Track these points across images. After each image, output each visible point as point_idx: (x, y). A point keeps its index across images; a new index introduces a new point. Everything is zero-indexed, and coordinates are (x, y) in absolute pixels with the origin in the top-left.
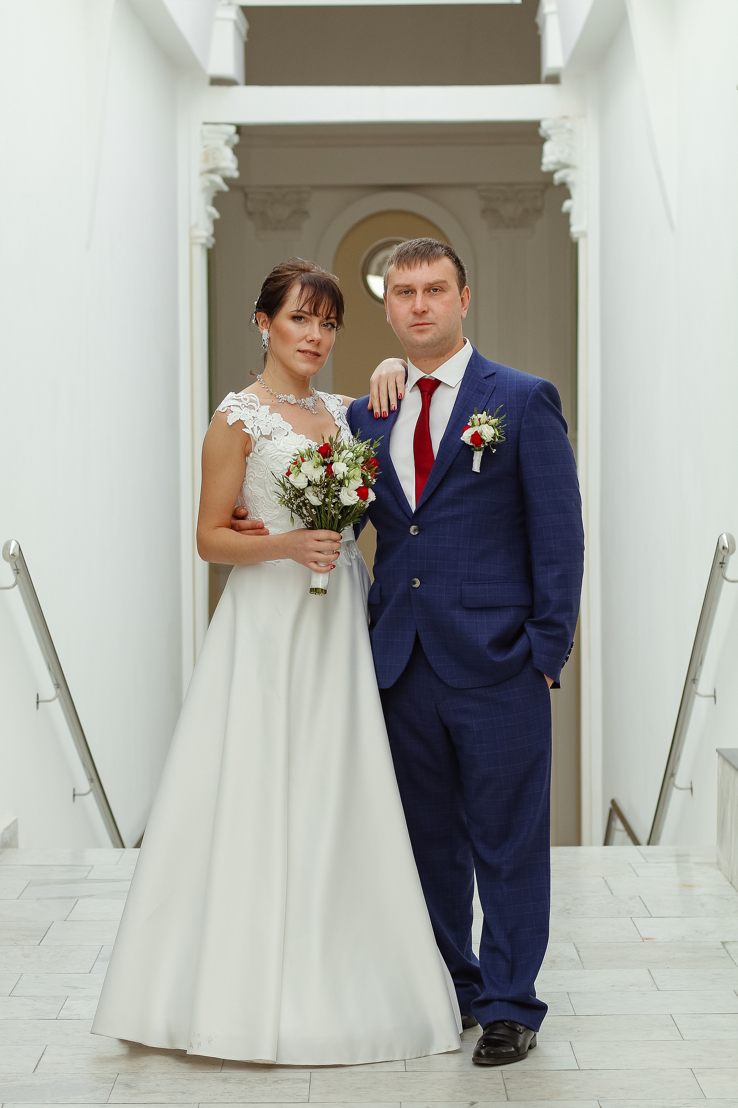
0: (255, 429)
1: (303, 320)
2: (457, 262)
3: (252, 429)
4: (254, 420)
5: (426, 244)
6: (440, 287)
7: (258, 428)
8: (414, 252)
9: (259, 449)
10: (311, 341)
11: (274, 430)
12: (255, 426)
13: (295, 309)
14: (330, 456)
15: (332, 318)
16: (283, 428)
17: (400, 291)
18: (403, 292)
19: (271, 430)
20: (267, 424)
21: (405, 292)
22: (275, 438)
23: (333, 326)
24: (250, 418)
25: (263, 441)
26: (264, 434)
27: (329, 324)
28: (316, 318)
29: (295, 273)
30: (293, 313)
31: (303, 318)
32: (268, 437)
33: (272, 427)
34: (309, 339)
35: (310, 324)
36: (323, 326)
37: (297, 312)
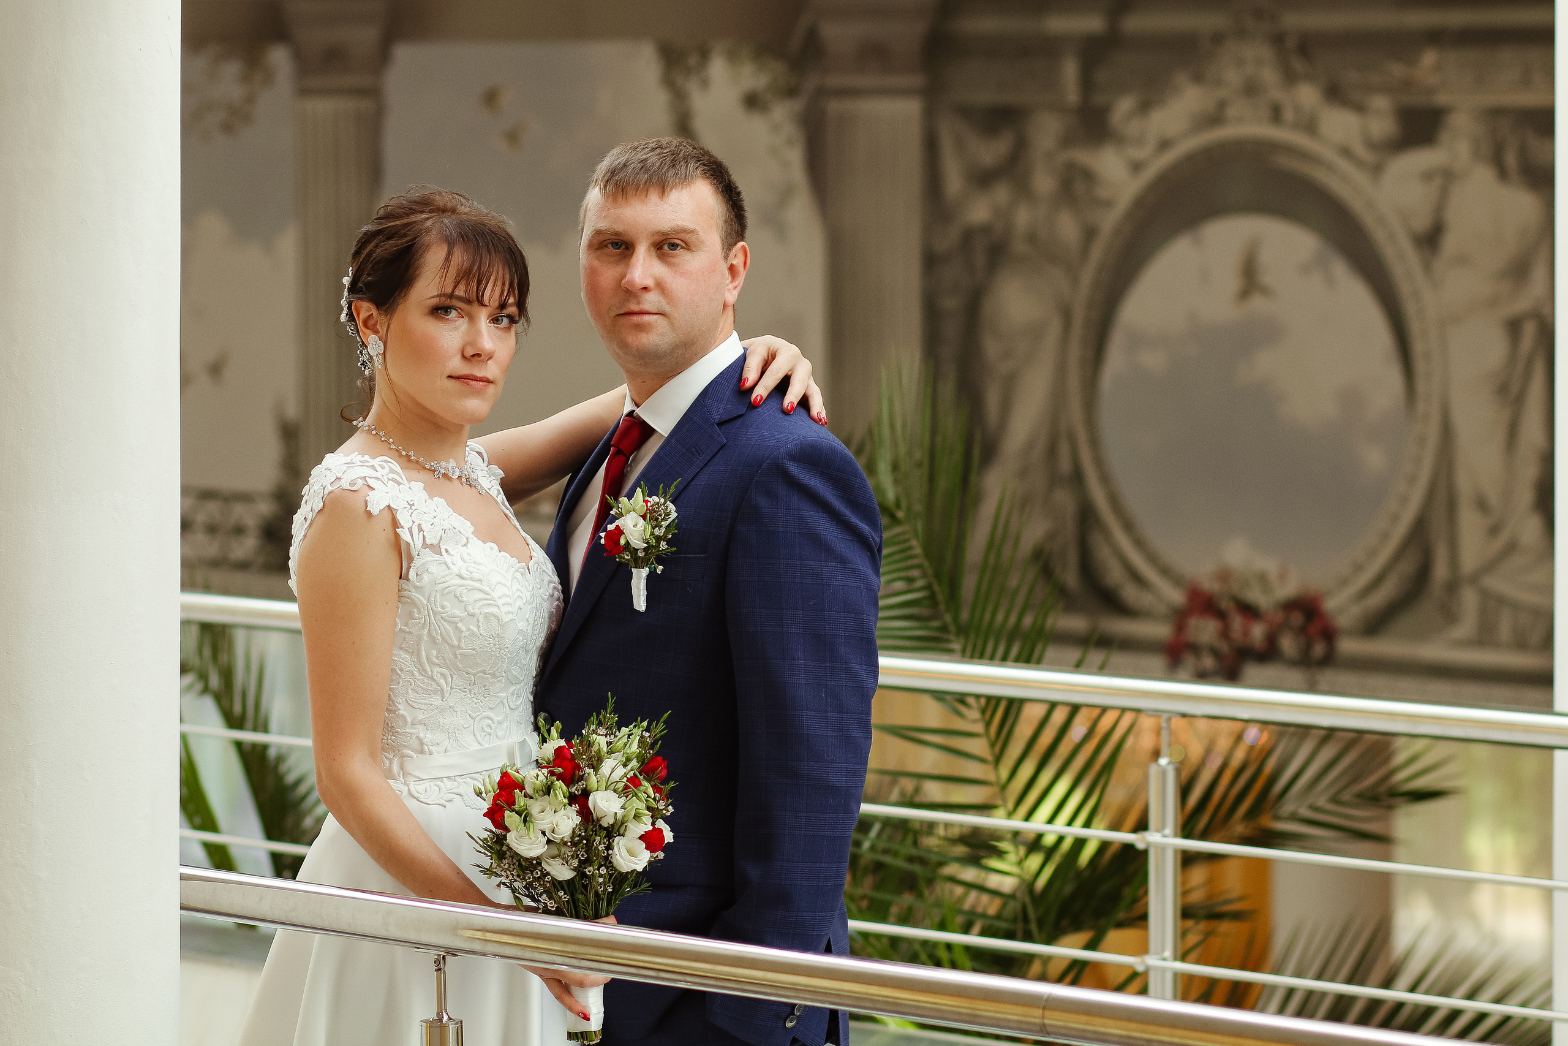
0: (415, 530)
1: (454, 314)
2: (730, 194)
3: (410, 529)
4: (413, 512)
5: (664, 153)
6: (682, 241)
7: (420, 529)
8: (641, 165)
9: (419, 573)
10: (473, 356)
12: (414, 522)
13: (435, 294)
14: (581, 778)
15: (511, 305)
16: (460, 529)
17: (604, 241)
18: (609, 243)
19: (440, 533)
20: (432, 522)
21: (612, 244)
22: (447, 551)
23: (513, 320)
25: (428, 556)
26: (428, 541)
27: (505, 316)
28: (482, 307)
29: (427, 219)
30: (435, 301)
31: (452, 310)
32: (436, 549)
33: (442, 528)
34: (470, 352)
35: (472, 318)
36: (494, 323)
37: (443, 299)
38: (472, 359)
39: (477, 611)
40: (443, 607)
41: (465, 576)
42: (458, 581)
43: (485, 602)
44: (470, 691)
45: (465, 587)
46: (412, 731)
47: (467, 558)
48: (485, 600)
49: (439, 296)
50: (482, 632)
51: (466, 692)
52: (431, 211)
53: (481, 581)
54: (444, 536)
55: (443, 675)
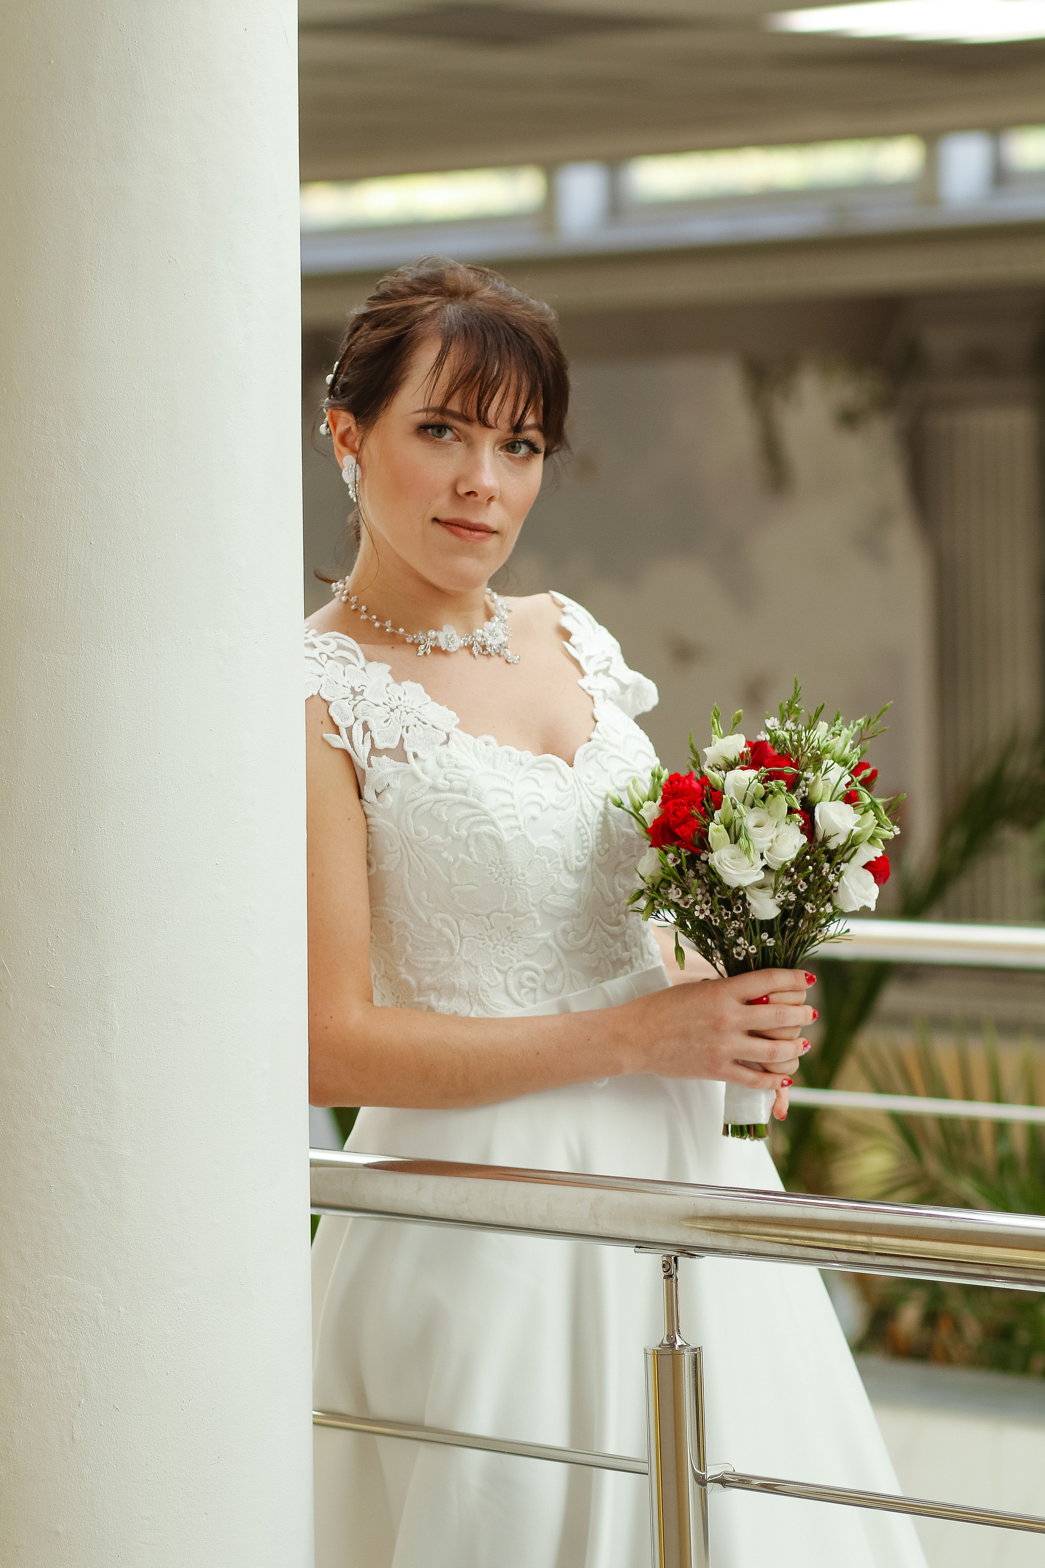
0: (357, 732)
1: (448, 435)
3: (350, 731)
4: (356, 702)
7: (366, 728)
9: (379, 791)
10: (466, 494)
11: (407, 732)
12: (356, 719)
13: (422, 407)
15: (530, 428)
16: (434, 722)
19: (400, 732)
20: (388, 716)
22: (415, 756)
23: (533, 449)
24: (345, 696)
25: (384, 765)
26: (381, 745)
27: (523, 442)
28: (485, 429)
29: (430, 303)
30: (421, 417)
31: (448, 430)
32: (399, 754)
33: (402, 725)
34: (462, 489)
35: (471, 444)
36: (508, 451)
37: (431, 414)
38: (467, 498)
39: (464, 833)
40: (418, 833)
41: (441, 787)
42: (432, 796)
43: (472, 819)
44: (490, 937)
45: (442, 803)
46: (421, 999)
47: (445, 760)
48: (473, 815)
49: (426, 410)
50: (476, 859)
51: (483, 939)
52: (435, 294)
53: (464, 792)
54: (405, 735)
55: (446, 923)
